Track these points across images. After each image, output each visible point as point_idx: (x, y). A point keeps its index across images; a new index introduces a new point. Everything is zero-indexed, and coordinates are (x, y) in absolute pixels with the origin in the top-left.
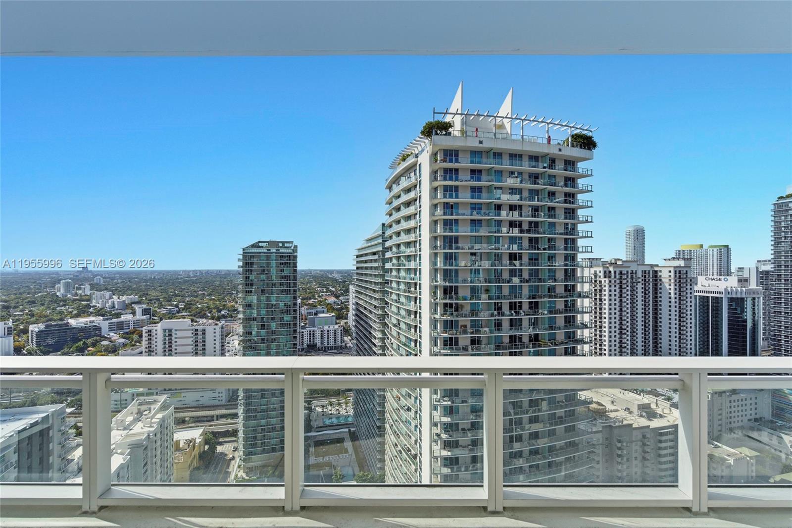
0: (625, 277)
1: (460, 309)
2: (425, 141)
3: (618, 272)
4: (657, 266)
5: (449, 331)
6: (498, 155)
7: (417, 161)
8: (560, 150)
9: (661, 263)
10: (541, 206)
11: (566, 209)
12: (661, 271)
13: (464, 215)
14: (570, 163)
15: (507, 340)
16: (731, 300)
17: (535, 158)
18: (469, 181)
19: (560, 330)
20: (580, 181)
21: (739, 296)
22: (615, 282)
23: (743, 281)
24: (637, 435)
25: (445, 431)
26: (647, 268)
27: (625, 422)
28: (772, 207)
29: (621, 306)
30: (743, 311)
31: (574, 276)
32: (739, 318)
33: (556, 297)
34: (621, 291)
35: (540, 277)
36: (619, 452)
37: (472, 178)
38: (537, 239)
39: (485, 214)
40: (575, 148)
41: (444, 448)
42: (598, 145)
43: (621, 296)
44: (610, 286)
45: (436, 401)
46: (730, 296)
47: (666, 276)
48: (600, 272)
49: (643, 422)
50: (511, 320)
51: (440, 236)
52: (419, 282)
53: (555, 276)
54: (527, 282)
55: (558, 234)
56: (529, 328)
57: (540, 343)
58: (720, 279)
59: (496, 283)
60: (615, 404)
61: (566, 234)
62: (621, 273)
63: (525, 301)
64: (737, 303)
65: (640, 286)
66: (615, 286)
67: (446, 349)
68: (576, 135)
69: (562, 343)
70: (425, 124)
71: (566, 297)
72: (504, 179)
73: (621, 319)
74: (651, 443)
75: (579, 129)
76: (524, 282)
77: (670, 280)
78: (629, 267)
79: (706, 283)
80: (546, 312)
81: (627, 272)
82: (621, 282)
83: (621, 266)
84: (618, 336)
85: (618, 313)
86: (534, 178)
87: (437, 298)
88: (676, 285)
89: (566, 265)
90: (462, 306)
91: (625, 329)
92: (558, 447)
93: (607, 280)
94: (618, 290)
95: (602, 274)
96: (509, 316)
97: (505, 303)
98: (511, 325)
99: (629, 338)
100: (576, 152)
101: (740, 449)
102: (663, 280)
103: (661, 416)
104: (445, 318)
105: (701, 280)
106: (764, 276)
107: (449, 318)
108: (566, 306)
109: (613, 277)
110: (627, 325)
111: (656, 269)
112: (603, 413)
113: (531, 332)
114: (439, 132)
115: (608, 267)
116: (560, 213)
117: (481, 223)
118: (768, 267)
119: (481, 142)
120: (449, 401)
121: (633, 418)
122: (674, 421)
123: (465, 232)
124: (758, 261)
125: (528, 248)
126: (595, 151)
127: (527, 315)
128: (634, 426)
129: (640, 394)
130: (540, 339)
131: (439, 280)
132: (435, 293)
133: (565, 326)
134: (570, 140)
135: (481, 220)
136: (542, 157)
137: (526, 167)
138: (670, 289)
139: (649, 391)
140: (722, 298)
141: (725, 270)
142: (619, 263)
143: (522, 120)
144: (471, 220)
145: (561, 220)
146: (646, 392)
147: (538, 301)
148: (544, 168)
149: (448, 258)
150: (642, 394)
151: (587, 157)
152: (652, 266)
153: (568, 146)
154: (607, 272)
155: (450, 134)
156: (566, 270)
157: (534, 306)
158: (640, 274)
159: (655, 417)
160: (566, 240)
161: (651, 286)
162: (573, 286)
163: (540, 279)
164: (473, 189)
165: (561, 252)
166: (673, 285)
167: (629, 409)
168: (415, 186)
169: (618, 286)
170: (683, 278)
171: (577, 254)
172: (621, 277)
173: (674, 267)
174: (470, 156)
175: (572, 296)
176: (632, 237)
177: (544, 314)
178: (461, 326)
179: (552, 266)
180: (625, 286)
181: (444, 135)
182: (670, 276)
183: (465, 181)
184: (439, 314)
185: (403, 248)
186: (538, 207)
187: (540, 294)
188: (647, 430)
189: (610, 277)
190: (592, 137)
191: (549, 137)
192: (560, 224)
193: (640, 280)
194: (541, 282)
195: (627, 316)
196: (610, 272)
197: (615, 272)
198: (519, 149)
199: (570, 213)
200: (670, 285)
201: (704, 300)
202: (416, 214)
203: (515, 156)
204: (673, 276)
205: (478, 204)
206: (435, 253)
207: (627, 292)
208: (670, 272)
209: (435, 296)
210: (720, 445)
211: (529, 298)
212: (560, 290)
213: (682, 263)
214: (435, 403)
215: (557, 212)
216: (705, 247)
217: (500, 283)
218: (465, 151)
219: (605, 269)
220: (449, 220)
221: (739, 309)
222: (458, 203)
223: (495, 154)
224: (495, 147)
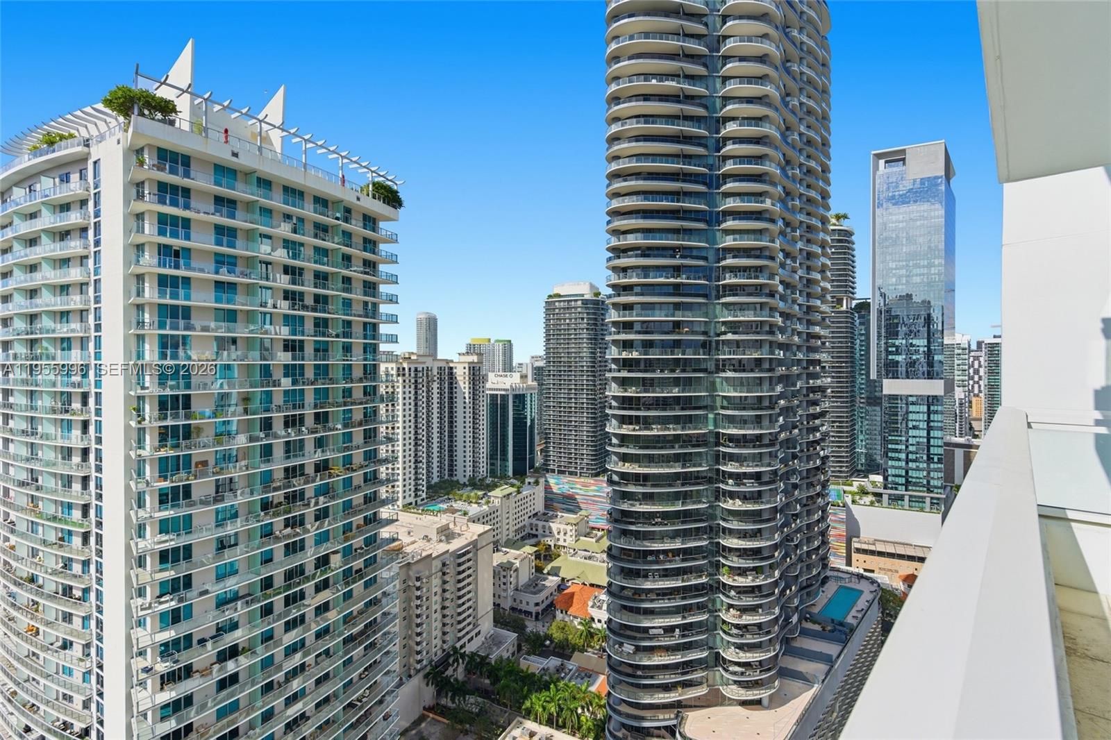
0: (421, 375)
1: (194, 435)
2: (109, 119)
3: (413, 369)
4: (452, 361)
5: (172, 475)
6: (265, 183)
7: (89, 154)
8: (358, 199)
9: (456, 358)
10: (332, 274)
11: (365, 282)
12: (456, 368)
13: (202, 270)
14: (370, 221)
15: (281, 475)
16: (516, 396)
17: (322, 202)
18: (212, 214)
19: (359, 449)
20: (382, 247)
21: (521, 393)
22: (410, 381)
23: (523, 377)
24: (437, 564)
25: (162, 657)
26: (443, 365)
27: (424, 554)
28: (544, 304)
29: (416, 410)
30: (524, 408)
31: (375, 373)
32: (521, 414)
33: (352, 404)
34: (416, 393)
35: (330, 376)
36: (418, 593)
37: (216, 211)
38: (326, 321)
39: (244, 275)
40: (376, 201)
41: (162, 689)
42: (405, 204)
43: (416, 398)
44: (404, 387)
45: (142, 610)
46: (514, 393)
47: (461, 374)
48: (392, 368)
49: (443, 547)
50: (287, 443)
51: (150, 304)
52: (93, 390)
53: (351, 374)
54: (312, 384)
55: (355, 316)
56: (315, 452)
57: (332, 471)
58: (506, 376)
59: (263, 387)
60: (412, 534)
61: (366, 316)
62: (416, 370)
63: (309, 412)
64: (520, 399)
65: (435, 385)
66: (410, 387)
67: (167, 509)
68: (378, 183)
69: (361, 467)
70: (114, 88)
71: (366, 403)
72: (275, 223)
73: (416, 427)
74: (451, 570)
75: (382, 176)
76: (308, 385)
77: (465, 378)
78: (425, 363)
79: (495, 380)
80: (339, 426)
81: (423, 368)
82: (416, 381)
83: (416, 362)
84: (413, 449)
85: (413, 421)
86: (322, 230)
87: (144, 419)
88: (470, 383)
89: (365, 359)
90: (199, 429)
91: (420, 440)
92: (355, 613)
93: (400, 379)
94: (413, 392)
95: (394, 372)
96: (284, 437)
97: (278, 417)
98: (287, 451)
99: (424, 450)
100: (377, 207)
101: (523, 549)
102: (458, 378)
103: (459, 535)
104: (163, 453)
105: (491, 376)
106: (538, 372)
107: (172, 453)
108: (365, 416)
109: (407, 375)
110: (423, 434)
111: (451, 365)
112: (398, 550)
113: (319, 456)
114: (146, 112)
115: (401, 363)
116: (357, 286)
117: (236, 289)
118: (541, 364)
119: (235, 155)
120: (172, 600)
121: (432, 546)
122: (471, 538)
123: (205, 301)
124: (533, 357)
125: (313, 334)
126: (401, 211)
127: (313, 433)
128: (433, 556)
129: (437, 516)
130: (330, 466)
131: (147, 384)
132: (139, 411)
133: (365, 442)
134: (371, 189)
135: (235, 284)
136: (333, 203)
137: (308, 211)
138: (465, 388)
139: (447, 509)
140: (508, 395)
141: (508, 367)
142: (414, 357)
143: (305, 140)
144: (216, 282)
145: (357, 296)
146: (443, 511)
147: (328, 412)
148: (337, 219)
149: (168, 345)
150: (439, 515)
151: (392, 217)
152: (448, 362)
153: (368, 195)
154: (401, 370)
155: (172, 123)
156: (365, 366)
157: (321, 418)
158: (435, 372)
159: (454, 538)
160: (365, 324)
161: (446, 385)
162: (375, 387)
163: (331, 379)
164: (220, 230)
165: (358, 341)
166: (467, 383)
167: (427, 536)
168: (83, 203)
169: (413, 386)
170: (476, 376)
171: (378, 344)
172: (416, 375)
173: (469, 363)
174: (213, 173)
175: (373, 401)
176: (424, 327)
177: (337, 429)
178: (197, 464)
179: (347, 360)
180: (421, 386)
181: (159, 120)
182: (465, 373)
183: (202, 214)
184: (148, 448)
185: (46, 322)
186: (327, 273)
187: (330, 400)
188: (447, 555)
189: (404, 375)
190: (397, 192)
191: (343, 177)
192: (358, 301)
193: (436, 378)
194: (333, 384)
195: (423, 422)
196: (404, 369)
197: (410, 369)
198: (300, 182)
199: (370, 288)
200: (465, 383)
201: (494, 397)
202: (86, 257)
203: (293, 193)
204: (467, 373)
205: (229, 256)
206: (138, 336)
207: (423, 394)
208: (465, 368)
209: (139, 416)
210: (508, 550)
211: (316, 406)
212: (358, 394)
213: (475, 358)
214: (141, 613)
215: (354, 284)
216: (492, 341)
217: (269, 386)
218: (204, 162)
219: (399, 366)
220: (171, 276)
221: (521, 405)
222: (189, 250)
223: (259, 179)
224: (261, 168)
